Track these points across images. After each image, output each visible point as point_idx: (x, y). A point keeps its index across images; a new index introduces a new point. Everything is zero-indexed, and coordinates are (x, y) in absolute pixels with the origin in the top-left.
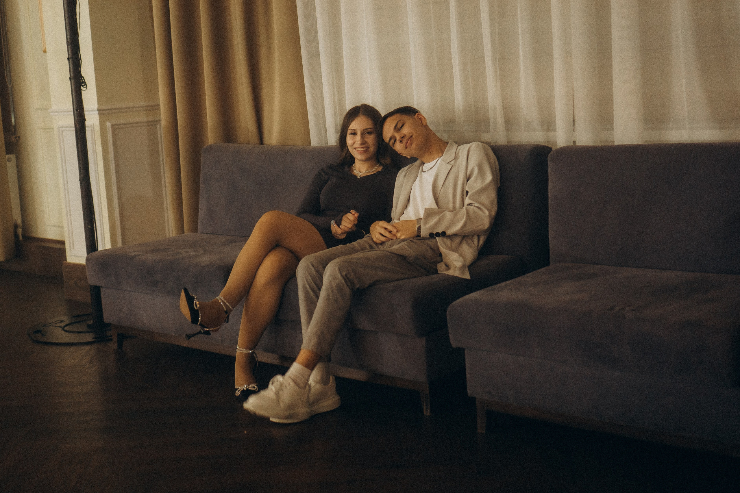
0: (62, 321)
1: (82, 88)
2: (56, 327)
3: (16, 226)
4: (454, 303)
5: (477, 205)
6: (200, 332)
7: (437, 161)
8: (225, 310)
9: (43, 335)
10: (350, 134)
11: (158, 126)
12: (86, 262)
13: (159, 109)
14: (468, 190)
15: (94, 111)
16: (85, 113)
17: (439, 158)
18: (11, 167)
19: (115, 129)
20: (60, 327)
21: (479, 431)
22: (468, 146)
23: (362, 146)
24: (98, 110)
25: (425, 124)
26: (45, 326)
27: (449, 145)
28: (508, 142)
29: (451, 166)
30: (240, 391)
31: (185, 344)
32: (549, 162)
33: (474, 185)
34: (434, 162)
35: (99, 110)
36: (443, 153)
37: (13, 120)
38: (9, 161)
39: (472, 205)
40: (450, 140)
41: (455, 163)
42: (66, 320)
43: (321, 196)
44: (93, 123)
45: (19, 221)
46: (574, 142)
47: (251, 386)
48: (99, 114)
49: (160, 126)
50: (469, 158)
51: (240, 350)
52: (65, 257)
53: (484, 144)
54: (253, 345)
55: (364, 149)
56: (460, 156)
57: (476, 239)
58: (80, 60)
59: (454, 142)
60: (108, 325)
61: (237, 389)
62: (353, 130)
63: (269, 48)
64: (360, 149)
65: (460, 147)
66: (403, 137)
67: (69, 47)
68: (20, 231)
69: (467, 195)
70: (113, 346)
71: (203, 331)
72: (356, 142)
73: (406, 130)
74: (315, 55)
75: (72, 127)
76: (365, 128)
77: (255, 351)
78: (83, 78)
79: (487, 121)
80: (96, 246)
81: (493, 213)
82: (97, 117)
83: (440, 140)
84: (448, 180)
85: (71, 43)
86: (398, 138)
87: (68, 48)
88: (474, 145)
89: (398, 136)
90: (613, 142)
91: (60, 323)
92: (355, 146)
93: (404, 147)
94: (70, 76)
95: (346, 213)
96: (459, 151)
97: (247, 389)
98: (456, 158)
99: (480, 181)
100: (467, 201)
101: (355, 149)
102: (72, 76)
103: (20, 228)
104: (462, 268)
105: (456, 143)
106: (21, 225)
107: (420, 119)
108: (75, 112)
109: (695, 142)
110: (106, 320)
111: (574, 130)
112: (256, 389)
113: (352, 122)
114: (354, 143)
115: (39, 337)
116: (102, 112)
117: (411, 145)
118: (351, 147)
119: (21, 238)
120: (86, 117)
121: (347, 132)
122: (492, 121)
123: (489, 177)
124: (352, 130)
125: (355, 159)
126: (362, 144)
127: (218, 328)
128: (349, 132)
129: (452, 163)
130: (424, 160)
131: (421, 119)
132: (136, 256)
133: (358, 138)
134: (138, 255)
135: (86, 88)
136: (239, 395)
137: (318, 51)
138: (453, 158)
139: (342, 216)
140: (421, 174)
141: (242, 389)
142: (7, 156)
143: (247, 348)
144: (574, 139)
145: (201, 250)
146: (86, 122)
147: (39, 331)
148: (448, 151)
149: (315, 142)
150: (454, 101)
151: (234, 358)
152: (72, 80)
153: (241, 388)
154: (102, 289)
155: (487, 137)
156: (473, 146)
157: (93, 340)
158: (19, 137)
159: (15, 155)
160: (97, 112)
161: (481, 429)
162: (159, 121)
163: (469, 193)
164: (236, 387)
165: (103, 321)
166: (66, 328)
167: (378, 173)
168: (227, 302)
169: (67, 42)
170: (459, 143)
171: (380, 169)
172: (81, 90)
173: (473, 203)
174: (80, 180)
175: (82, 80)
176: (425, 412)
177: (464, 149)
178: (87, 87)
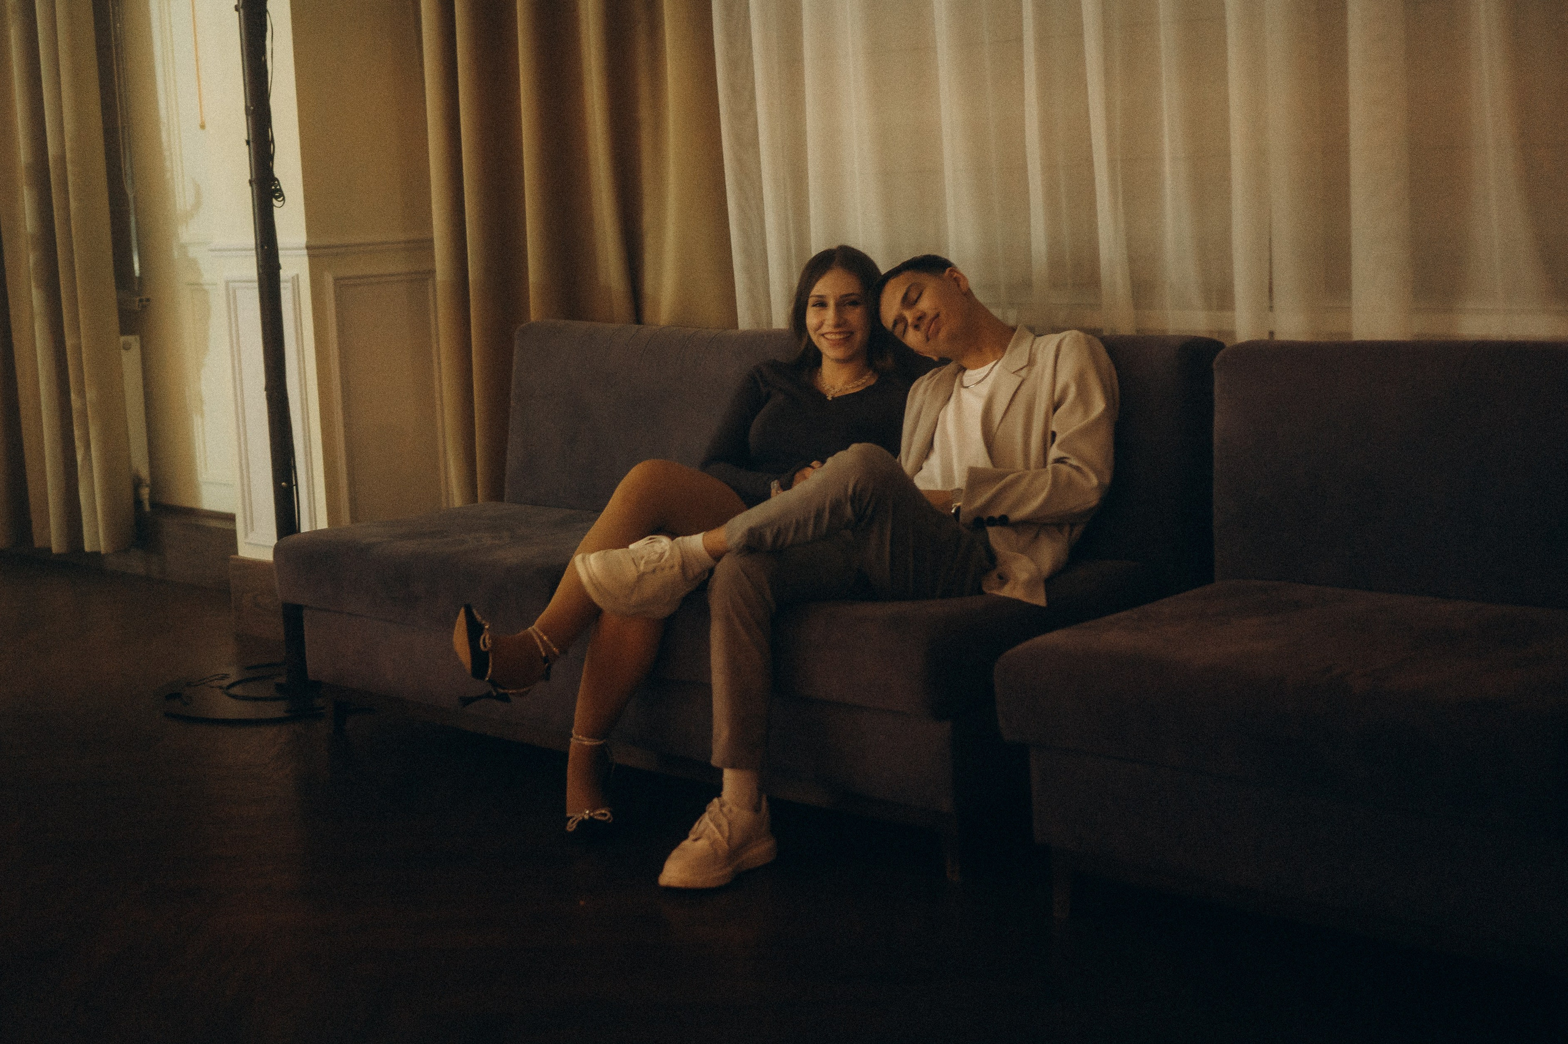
0: (225, 677)
1: (275, 201)
2: (211, 687)
3: (137, 483)
4: (1009, 652)
5: (1074, 462)
6: (489, 695)
7: (992, 368)
8: (544, 654)
9: (185, 703)
10: (814, 306)
11: (430, 282)
12: (275, 556)
13: (431, 248)
14: (1057, 431)
15: (301, 249)
16: (280, 253)
17: (996, 360)
18: (131, 361)
19: (341, 287)
20: (221, 687)
22: (1057, 337)
23: (837, 330)
25: (965, 290)
26: (189, 684)
27: (1016, 332)
28: (1138, 331)
29: (1020, 379)
30: (576, 822)
32: (1215, 372)
33: (1068, 423)
34: (985, 369)
35: (308, 248)
36: (1003, 351)
37: (136, 266)
38: (125, 349)
39: (1064, 463)
40: (1019, 324)
41: (1029, 371)
42: (233, 674)
43: (753, 431)
44: (297, 274)
45: (144, 472)
46: (1272, 333)
47: (598, 812)
48: (310, 256)
49: (435, 285)
50: (1059, 363)
51: (579, 740)
52: (237, 544)
53: (1090, 336)
54: (605, 727)
55: (842, 337)
56: (1039, 358)
57: (1067, 529)
58: (272, 146)
59: (1026, 327)
60: (318, 684)
61: (569, 818)
64: (833, 337)
65: (1038, 340)
66: (920, 318)
67: (250, 118)
68: (145, 492)
69: (1053, 441)
70: (324, 727)
71: (495, 694)
72: (826, 322)
73: (926, 304)
74: (750, 144)
75: (253, 282)
76: (844, 293)
77: (609, 742)
78: (276, 182)
80: (297, 520)
81: (1107, 480)
82: (305, 260)
83: (997, 324)
84: (1013, 407)
85: (254, 110)
86: (910, 320)
87: (247, 120)
88: (1069, 336)
89: (909, 315)
90: (1350, 334)
91: (220, 678)
92: (825, 329)
93: (925, 338)
94: (251, 176)
95: (802, 469)
96: (1038, 347)
97: (591, 818)
98: (1031, 363)
99: (1079, 412)
100: (1054, 452)
101: (823, 335)
102: (254, 176)
103: (147, 486)
104: (1030, 584)
105: (1032, 329)
106: (148, 482)
107: (955, 279)
108: (260, 250)
110: (312, 674)
111: (1271, 308)
112: (609, 819)
113: (817, 280)
114: (821, 325)
115: (176, 705)
116: (315, 252)
117: (938, 331)
118: (815, 333)
119: (147, 508)
120: (282, 260)
121: (807, 302)
122: (1105, 284)
123: (1099, 405)
124: (816, 296)
125: (824, 356)
126: (837, 325)
127: (525, 689)
128: (811, 301)
129: (1023, 373)
130: (965, 363)
131: (957, 280)
132: (375, 545)
133: (830, 314)
134: (381, 543)
135: (282, 202)
136: (575, 830)
137: (756, 135)
138: (1025, 363)
139: (795, 473)
140: (959, 391)
141: (581, 818)
142: (123, 339)
143: (592, 736)
144: (1271, 328)
145: (506, 537)
146: (282, 272)
147: (176, 695)
148: (1013, 348)
149: (745, 321)
150: (1029, 244)
152: (254, 186)
153: (579, 817)
154: (305, 611)
155: (1097, 320)
156: (1067, 339)
157: (286, 714)
158: (148, 301)
159: (138, 337)
160: (305, 252)
162: (432, 272)
163: (1058, 435)
164: (568, 815)
165: (306, 675)
166: (233, 691)
167: (869, 390)
168: (549, 640)
169: (247, 108)
170: (1037, 332)
171: (873, 381)
172: (272, 206)
173: (1067, 458)
174: (266, 389)
175: (276, 187)
176: (949, 875)
177: (1047, 344)
178: (284, 199)
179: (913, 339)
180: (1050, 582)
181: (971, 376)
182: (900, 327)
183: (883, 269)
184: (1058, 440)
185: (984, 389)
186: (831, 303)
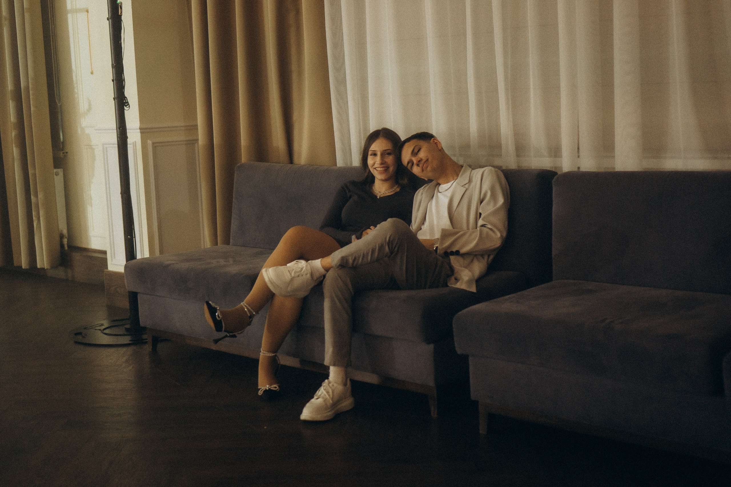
0: (102, 325)
1: (125, 107)
2: (96, 330)
3: (62, 236)
4: (460, 313)
5: (489, 226)
6: (226, 336)
7: (453, 184)
8: (249, 315)
9: (84, 337)
10: (371, 155)
11: (196, 145)
12: (125, 270)
13: (197, 129)
14: (481, 213)
15: (137, 129)
16: (128, 131)
17: (454, 181)
18: (58, 181)
19: (155, 147)
20: (100, 330)
21: (481, 432)
22: (482, 170)
23: (382, 166)
24: (140, 129)
25: (440, 148)
26: (85, 328)
27: (463, 168)
28: (518, 166)
29: (465, 189)
30: (263, 391)
31: (214, 347)
32: (553, 185)
33: (487, 209)
34: (449, 184)
36: (458, 175)
37: (61, 137)
38: (56, 175)
39: (485, 227)
40: (465, 164)
41: (469, 186)
42: (106, 324)
43: (343, 213)
44: (135, 141)
45: (65, 232)
46: (579, 168)
47: (272, 386)
48: (141, 133)
49: (198, 145)
50: (483, 181)
51: (264, 353)
52: (107, 265)
53: (496, 169)
54: (275, 348)
55: (384, 169)
56: (474, 180)
57: (486, 257)
58: (124, 82)
59: (468, 165)
60: (145, 328)
61: (260, 389)
62: (374, 151)
63: (300, 73)
64: (380, 169)
65: (473, 171)
66: (419, 161)
67: (114, 69)
68: (65, 241)
69: (480, 217)
70: (148, 348)
71: (229, 335)
72: (377, 163)
73: (422, 155)
74: (342, 82)
75: (115, 144)
76: (385, 149)
77: (278, 354)
78: (126, 99)
79: (499, 146)
80: (135, 254)
81: (505, 235)
82: (139, 135)
83: (455, 164)
84: (462, 202)
85: (115, 66)
86: (415, 162)
87: (113, 70)
88: (487, 169)
89: (415, 160)
90: (614, 168)
91: (100, 326)
92: (376, 166)
93: (421, 170)
94: (114, 96)
95: (366, 230)
96: (473, 174)
97: (269, 389)
98: (470, 181)
99: (492, 204)
100: (480, 222)
101: (375, 168)
102: (116, 96)
103: (66, 238)
104: (469, 282)
105: (470, 166)
106: (67, 236)
107: (436, 143)
108: (118, 129)
109: (689, 170)
110: (142, 324)
111: (579, 156)
112: (278, 389)
113: (373, 143)
114: (374, 164)
115: (79, 338)
116: (143, 131)
117: (427, 167)
118: (372, 168)
119: (66, 248)
120: (128, 135)
121: (368, 153)
122: (504, 147)
123: (501, 201)
124: (372, 151)
125: (376, 178)
126: (381, 164)
127: (242, 331)
128: (370, 153)
129: (467, 186)
130: (440, 182)
131: (437, 143)
132: (170, 264)
133: (378, 159)
134: (174, 264)
135: (129, 108)
136: (262, 394)
137: (345, 77)
138: (468, 182)
139: (363, 232)
140: (437, 194)
141: (265, 389)
142: (55, 170)
143: (270, 352)
144: (578, 166)
145: (231, 260)
146: (128, 140)
147: (80, 334)
148: (462, 175)
149: (340, 163)
150: (469, 128)
151: (258, 361)
152: (116, 100)
153: (263, 388)
154: (139, 295)
155: (498, 162)
156: (487, 171)
157: (130, 342)
158: (67, 153)
159: (62, 170)
160: (139, 130)
161: (483, 430)
162: (197, 140)
163: (482, 215)
164: (259, 387)
165: (139, 325)
166: (105, 331)
167: (396, 194)
168: (252, 308)
169: (112, 65)
171: (398, 190)
172: (124, 109)
173: (486, 225)
174: (121, 194)
175: (126, 101)
176: (432, 413)
177: (477, 173)
178: (129, 107)
179: (416, 170)
180: (478, 281)
181: (443, 187)
182: (410, 165)
183: (403, 139)
184: (482, 216)
185: (449, 194)
186: (379, 154)
